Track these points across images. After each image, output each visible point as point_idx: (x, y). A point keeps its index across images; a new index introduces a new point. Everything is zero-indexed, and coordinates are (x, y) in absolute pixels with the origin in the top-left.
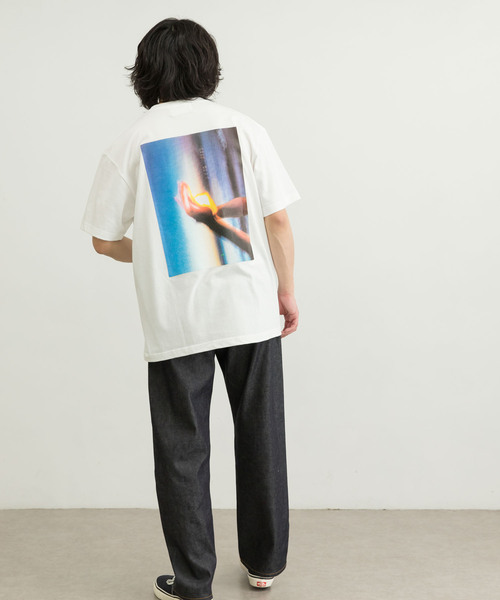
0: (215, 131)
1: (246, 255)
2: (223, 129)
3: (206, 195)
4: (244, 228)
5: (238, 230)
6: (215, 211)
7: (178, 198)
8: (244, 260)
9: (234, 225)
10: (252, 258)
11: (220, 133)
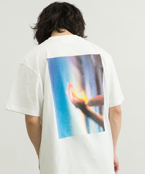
0: (90, 55)
1: (101, 129)
2: (94, 55)
3: (83, 92)
4: (101, 113)
5: (98, 114)
6: (86, 102)
7: (67, 92)
8: (100, 131)
9: (96, 111)
10: (104, 130)
11: (92, 57)
